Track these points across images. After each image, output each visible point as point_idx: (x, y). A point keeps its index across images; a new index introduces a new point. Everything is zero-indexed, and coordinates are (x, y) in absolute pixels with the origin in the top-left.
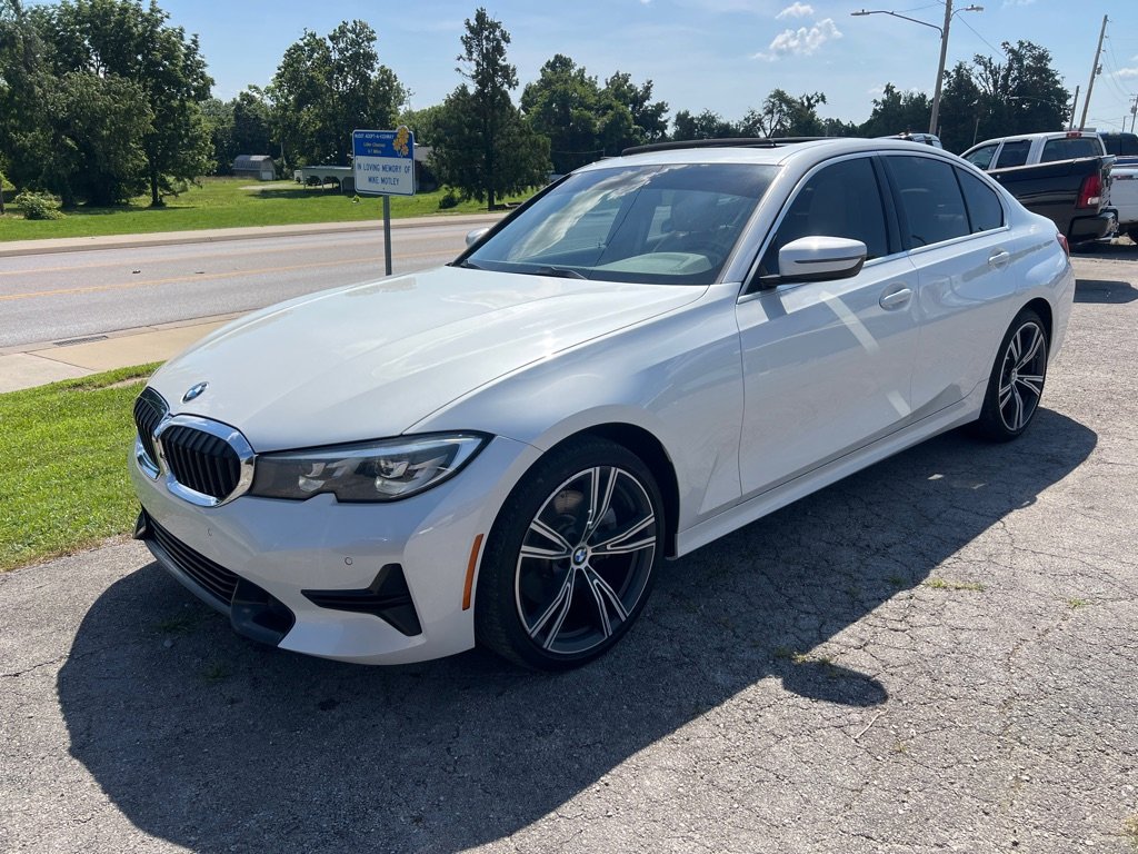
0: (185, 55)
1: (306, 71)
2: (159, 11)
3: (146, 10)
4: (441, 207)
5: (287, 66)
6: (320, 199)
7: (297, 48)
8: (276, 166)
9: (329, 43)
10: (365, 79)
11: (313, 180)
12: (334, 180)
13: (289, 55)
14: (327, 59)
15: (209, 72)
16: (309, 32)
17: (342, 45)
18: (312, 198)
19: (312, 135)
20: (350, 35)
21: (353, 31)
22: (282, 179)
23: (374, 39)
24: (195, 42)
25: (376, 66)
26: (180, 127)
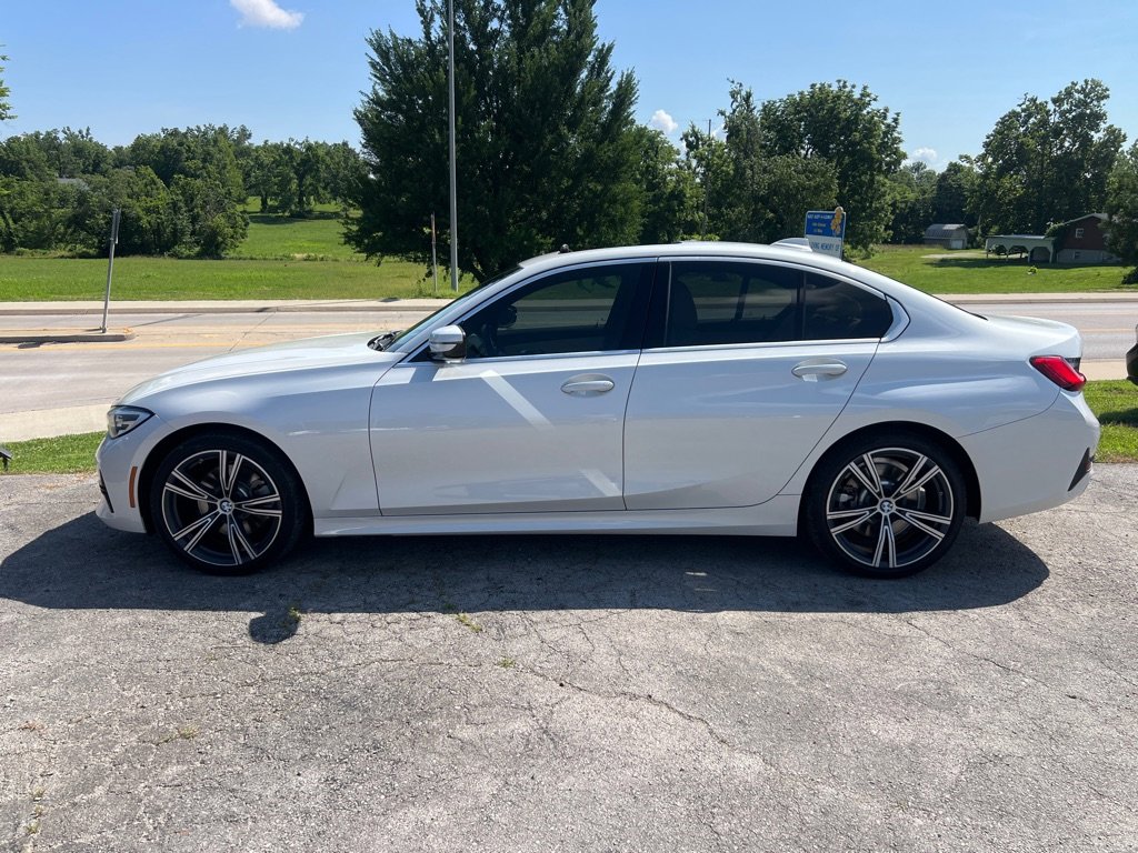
0: (884, 133)
1: (1017, 138)
2: (868, 96)
3: (856, 95)
4: (1124, 283)
5: (998, 132)
6: (1001, 269)
7: (1014, 114)
8: (969, 235)
9: (1051, 107)
10: (1087, 140)
11: (1000, 250)
12: (1022, 249)
13: (1003, 122)
14: (1044, 123)
15: (902, 148)
16: (1029, 97)
17: (1066, 107)
18: (992, 268)
19: (1010, 202)
20: (1076, 95)
21: (1083, 90)
22: (973, 248)
23: (1108, 97)
24: (895, 120)
25: (1103, 126)
26: (866, 200)
